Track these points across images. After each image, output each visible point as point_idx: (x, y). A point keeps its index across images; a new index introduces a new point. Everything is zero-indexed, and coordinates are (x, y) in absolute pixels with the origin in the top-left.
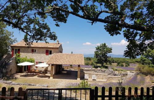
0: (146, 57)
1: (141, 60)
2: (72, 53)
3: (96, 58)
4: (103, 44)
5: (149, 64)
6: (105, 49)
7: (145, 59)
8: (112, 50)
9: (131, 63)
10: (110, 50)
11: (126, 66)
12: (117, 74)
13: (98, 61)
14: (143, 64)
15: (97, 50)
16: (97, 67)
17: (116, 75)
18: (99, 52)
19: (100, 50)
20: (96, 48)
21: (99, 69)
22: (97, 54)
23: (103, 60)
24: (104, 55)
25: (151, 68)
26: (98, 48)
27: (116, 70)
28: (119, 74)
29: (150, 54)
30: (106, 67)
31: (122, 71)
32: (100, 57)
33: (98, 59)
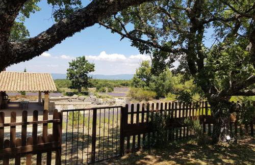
0: (139, 78)
1: (134, 81)
2: (25, 71)
3: (70, 79)
4: (81, 57)
5: (143, 87)
6: (84, 66)
7: (139, 79)
8: (94, 67)
9: (115, 87)
10: (92, 68)
11: (109, 91)
12: (102, 102)
13: (73, 84)
14: (136, 87)
15: (71, 68)
16: (71, 94)
17: (100, 104)
18: (75, 70)
19: (77, 66)
20: (70, 63)
21: (75, 96)
22: (71, 74)
23: (81, 83)
24: (83, 75)
25: (146, 91)
26: (73, 64)
27: (100, 97)
28: (105, 101)
29: (144, 73)
30: (86, 94)
31: (108, 97)
32: (76, 78)
33: (73, 82)
